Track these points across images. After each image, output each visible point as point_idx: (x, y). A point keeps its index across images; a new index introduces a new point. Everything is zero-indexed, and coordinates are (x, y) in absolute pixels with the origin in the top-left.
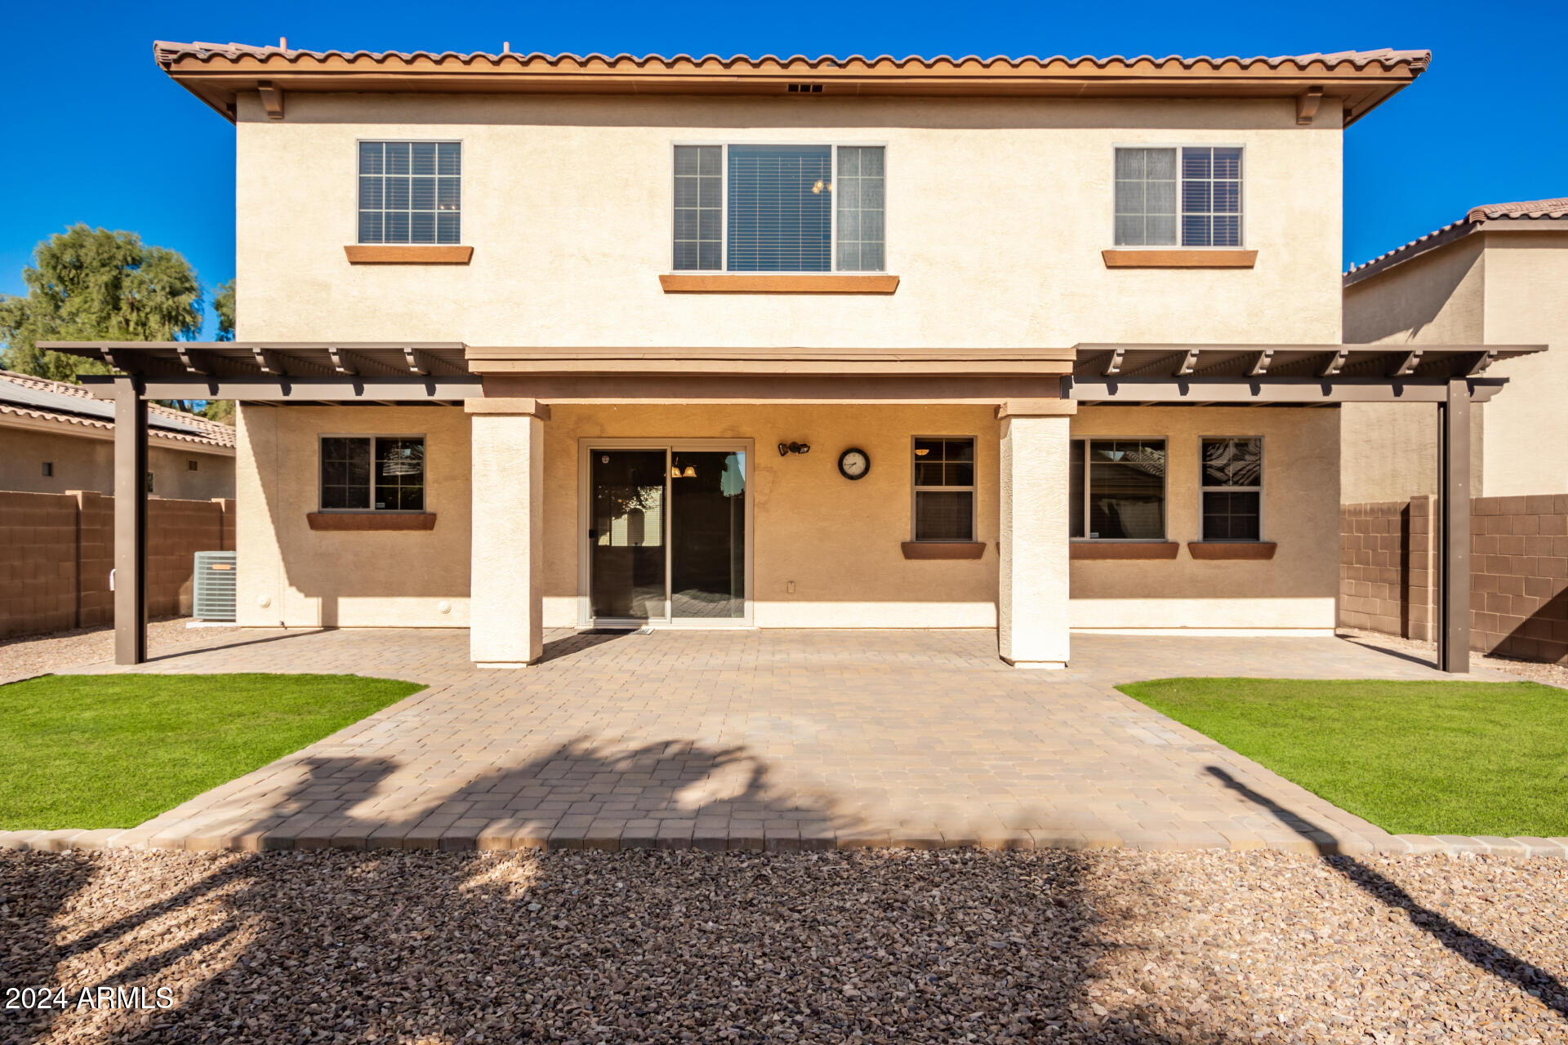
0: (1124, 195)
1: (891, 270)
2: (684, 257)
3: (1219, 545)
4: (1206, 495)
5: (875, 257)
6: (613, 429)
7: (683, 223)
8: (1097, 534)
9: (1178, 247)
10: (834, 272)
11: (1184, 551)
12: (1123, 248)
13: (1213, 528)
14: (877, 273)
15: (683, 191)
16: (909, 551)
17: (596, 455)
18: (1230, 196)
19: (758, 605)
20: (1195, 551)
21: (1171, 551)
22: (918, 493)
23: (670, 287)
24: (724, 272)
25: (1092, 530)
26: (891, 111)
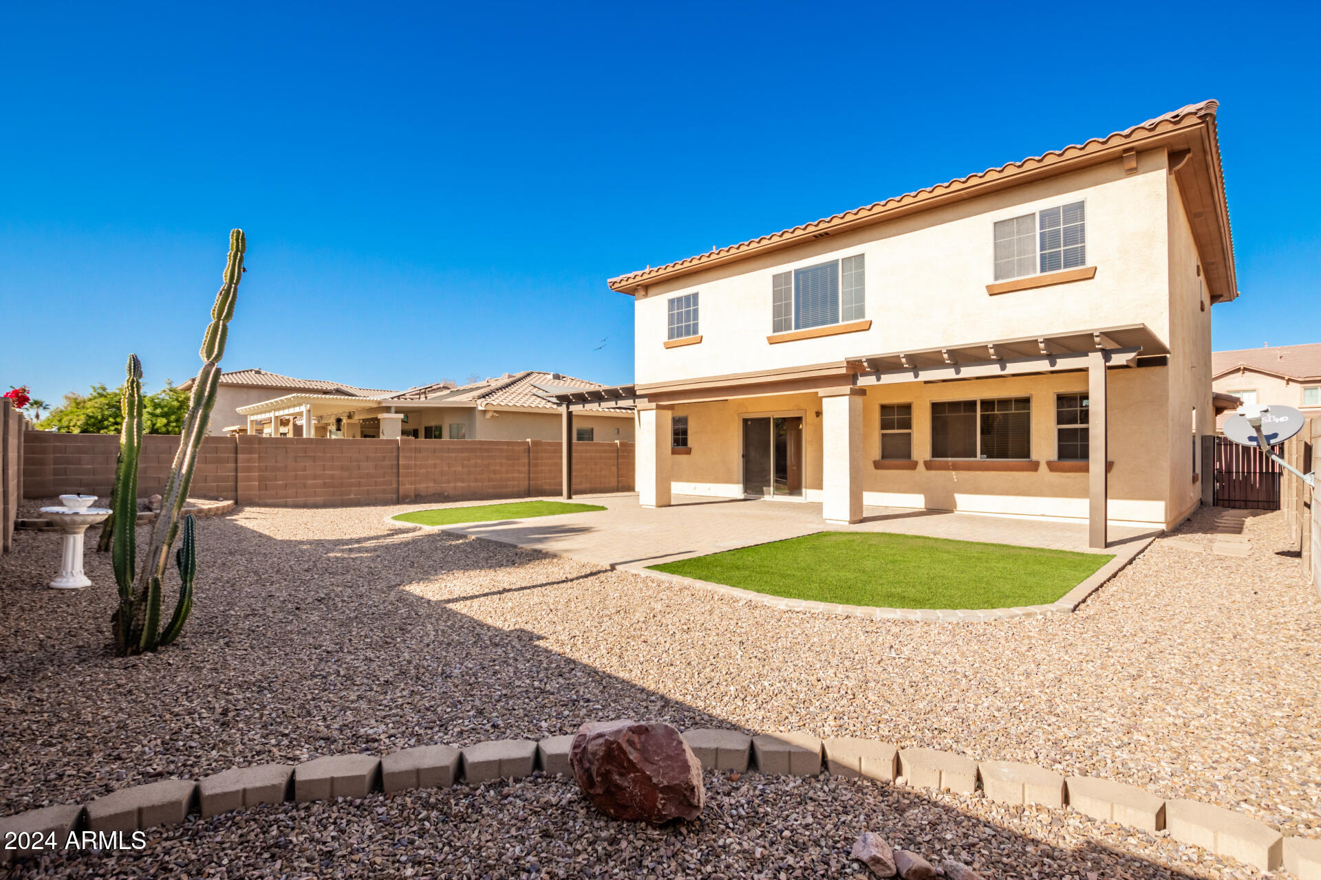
0: (999, 249)
1: (868, 318)
2: (777, 327)
3: (1068, 463)
4: (1060, 431)
5: (860, 312)
6: (751, 409)
7: (777, 311)
8: (985, 456)
9: (1038, 274)
10: (841, 323)
11: (1043, 467)
12: (1000, 282)
13: (1063, 453)
14: (861, 320)
15: (777, 296)
16: (877, 465)
17: (745, 421)
18: (1077, 235)
19: (808, 491)
20: (1052, 466)
21: (1035, 466)
22: (883, 434)
23: (772, 341)
24: (793, 331)
25: (981, 454)
26: (867, 235)
